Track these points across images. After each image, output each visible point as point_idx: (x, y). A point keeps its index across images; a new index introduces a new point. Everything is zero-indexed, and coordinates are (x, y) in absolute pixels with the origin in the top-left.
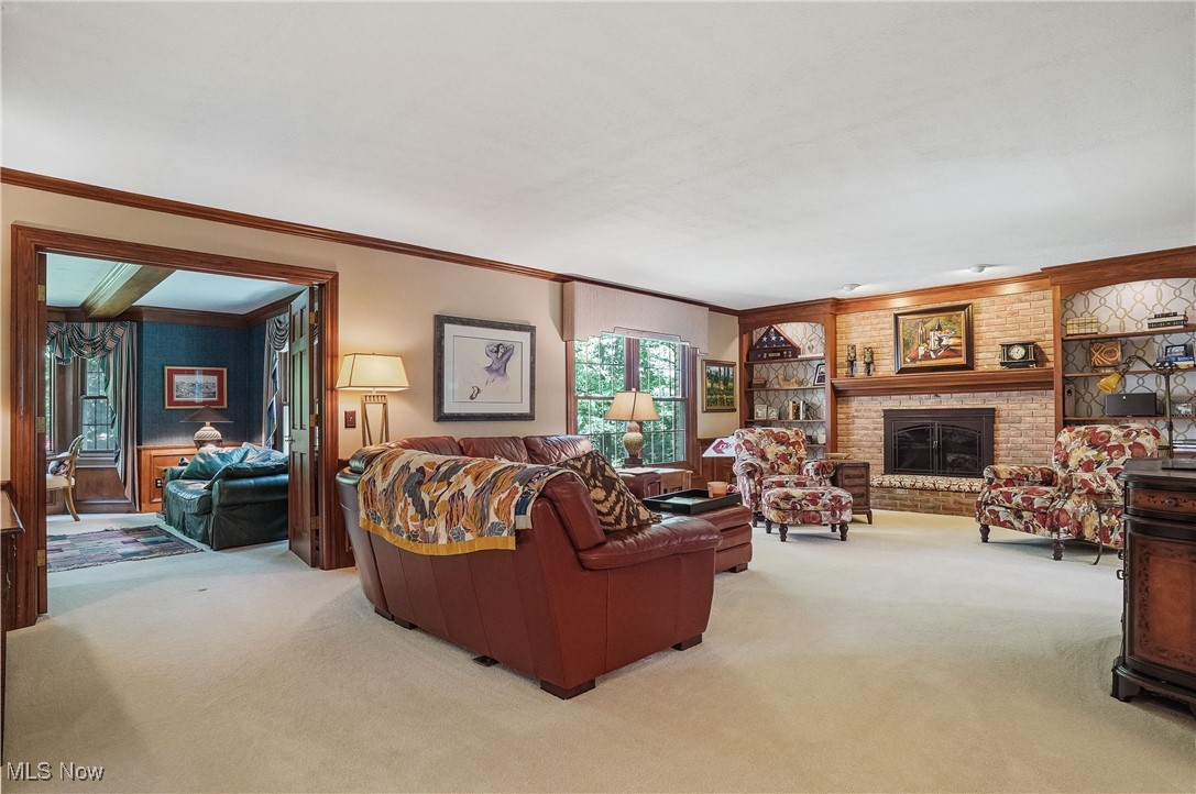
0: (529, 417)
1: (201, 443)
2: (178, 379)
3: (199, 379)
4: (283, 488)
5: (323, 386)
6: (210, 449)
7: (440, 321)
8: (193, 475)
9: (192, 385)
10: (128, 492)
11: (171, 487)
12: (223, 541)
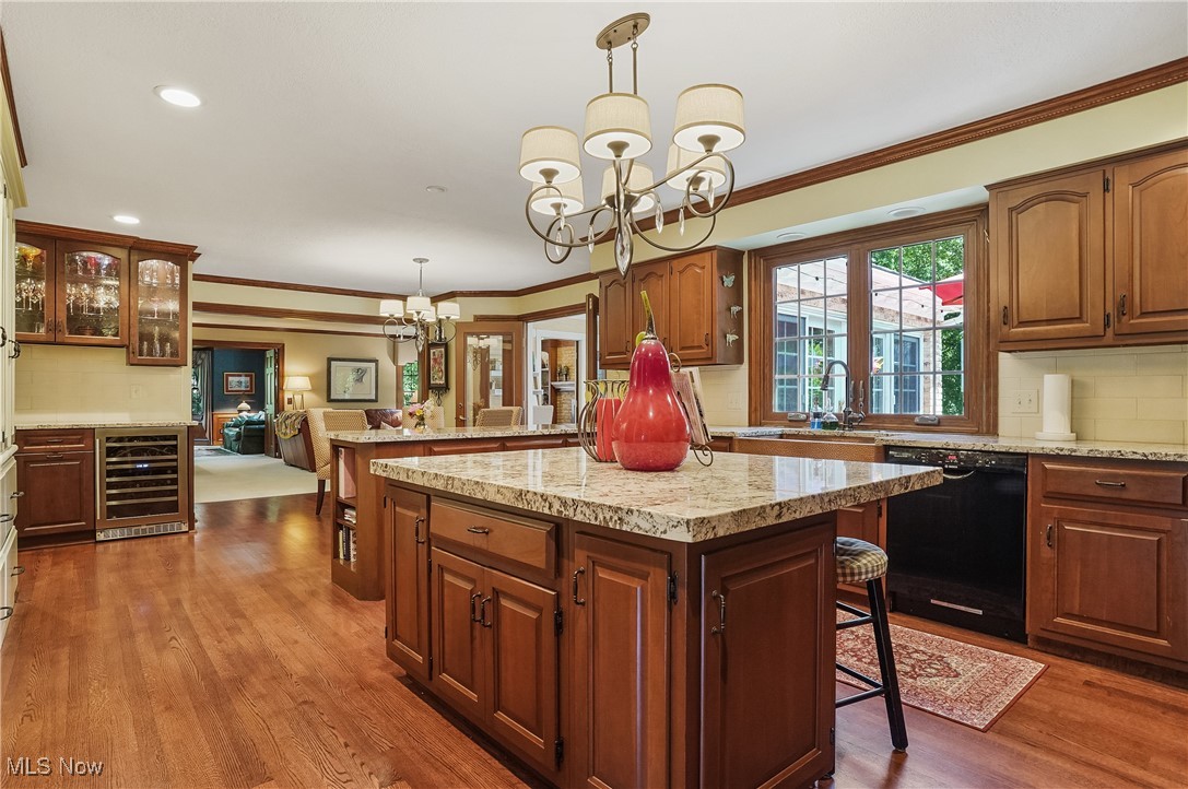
0: (376, 401)
1: (240, 411)
2: (230, 378)
3: (243, 379)
4: (263, 430)
5: (279, 389)
6: (244, 414)
7: (330, 360)
8: (235, 426)
9: (238, 382)
10: (207, 435)
11: (226, 431)
12: (244, 451)
